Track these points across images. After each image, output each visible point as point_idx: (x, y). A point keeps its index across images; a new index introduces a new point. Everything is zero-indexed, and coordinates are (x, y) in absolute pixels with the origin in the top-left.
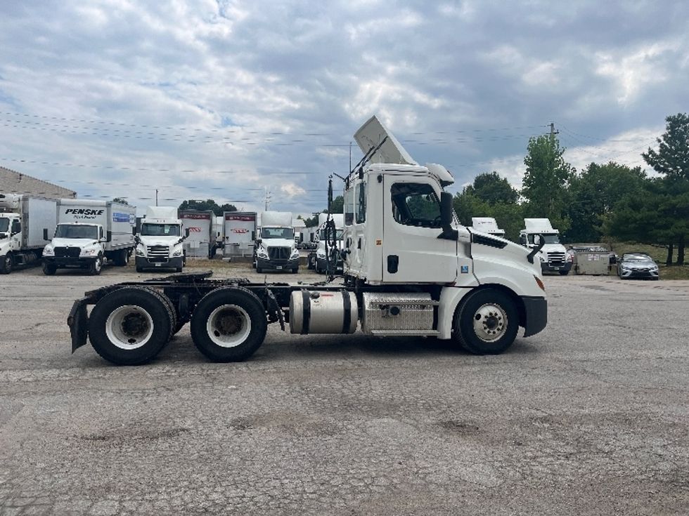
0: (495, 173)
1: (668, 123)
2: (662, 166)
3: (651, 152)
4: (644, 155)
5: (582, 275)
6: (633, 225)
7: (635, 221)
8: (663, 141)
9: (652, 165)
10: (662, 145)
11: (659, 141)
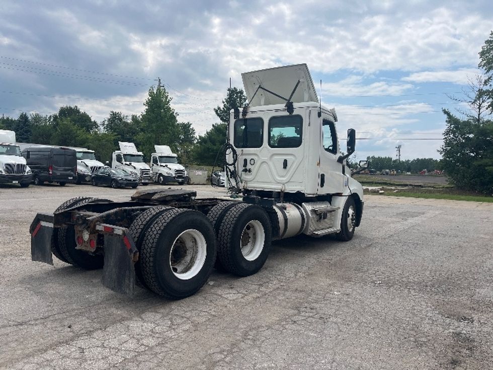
0: (76, 107)
1: (228, 92)
2: (225, 118)
3: (219, 108)
4: (214, 109)
5: (192, 184)
6: (212, 153)
7: (213, 151)
8: (225, 103)
9: (220, 117)
10: (225, 105)
11: (224, 102)
